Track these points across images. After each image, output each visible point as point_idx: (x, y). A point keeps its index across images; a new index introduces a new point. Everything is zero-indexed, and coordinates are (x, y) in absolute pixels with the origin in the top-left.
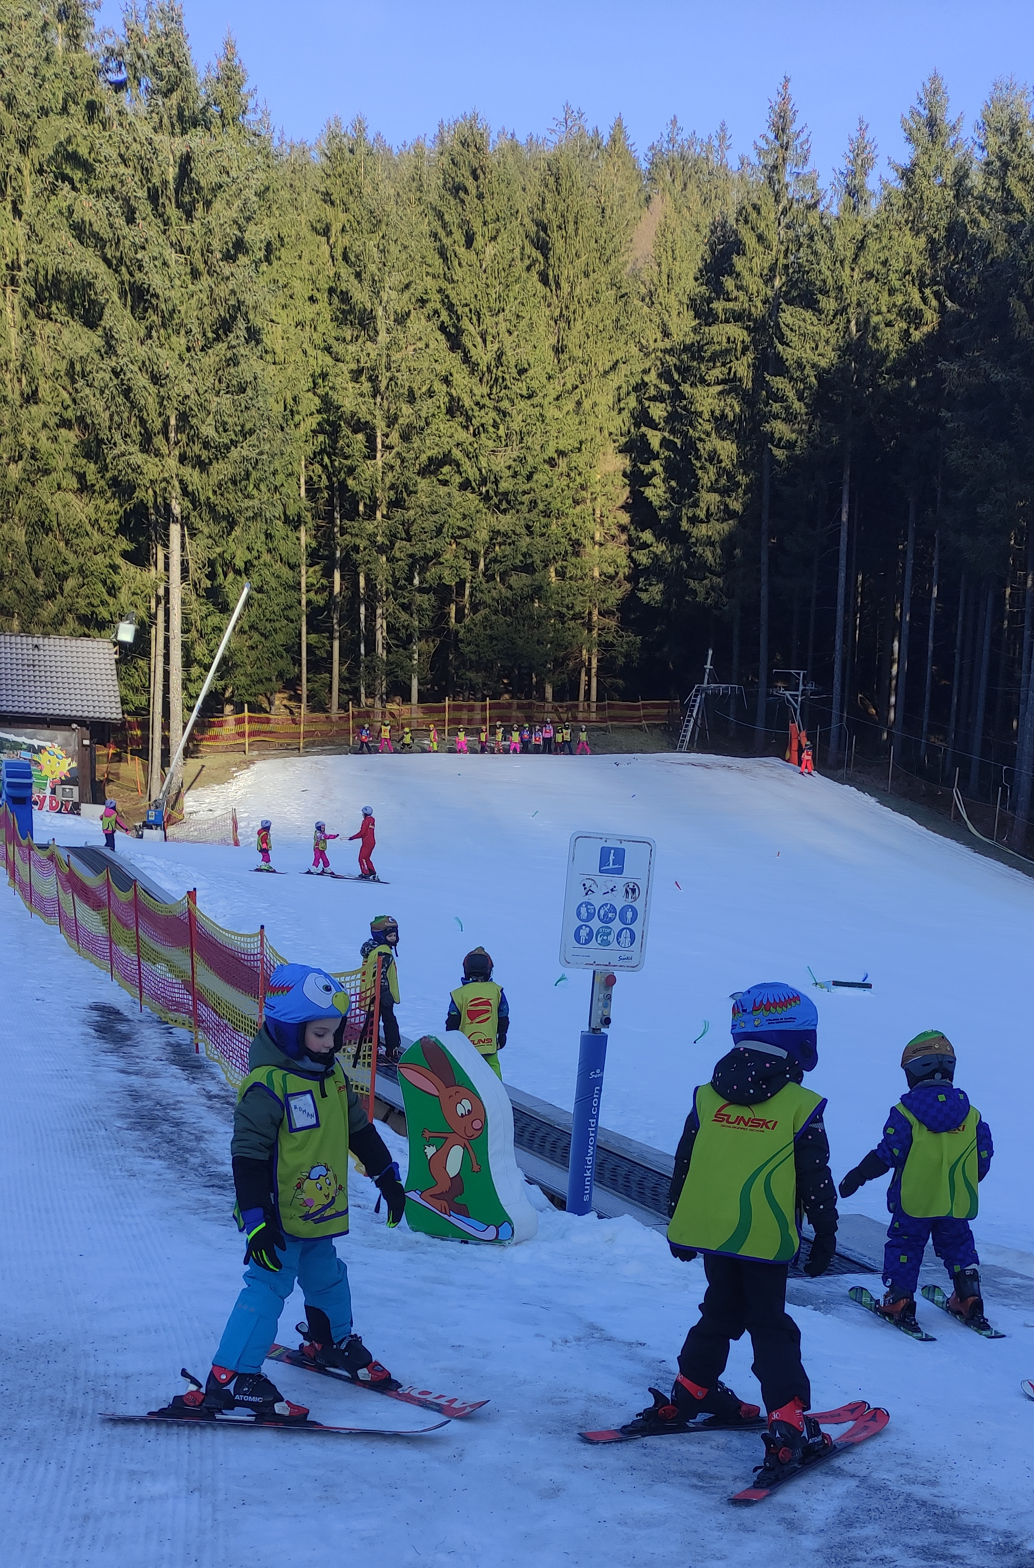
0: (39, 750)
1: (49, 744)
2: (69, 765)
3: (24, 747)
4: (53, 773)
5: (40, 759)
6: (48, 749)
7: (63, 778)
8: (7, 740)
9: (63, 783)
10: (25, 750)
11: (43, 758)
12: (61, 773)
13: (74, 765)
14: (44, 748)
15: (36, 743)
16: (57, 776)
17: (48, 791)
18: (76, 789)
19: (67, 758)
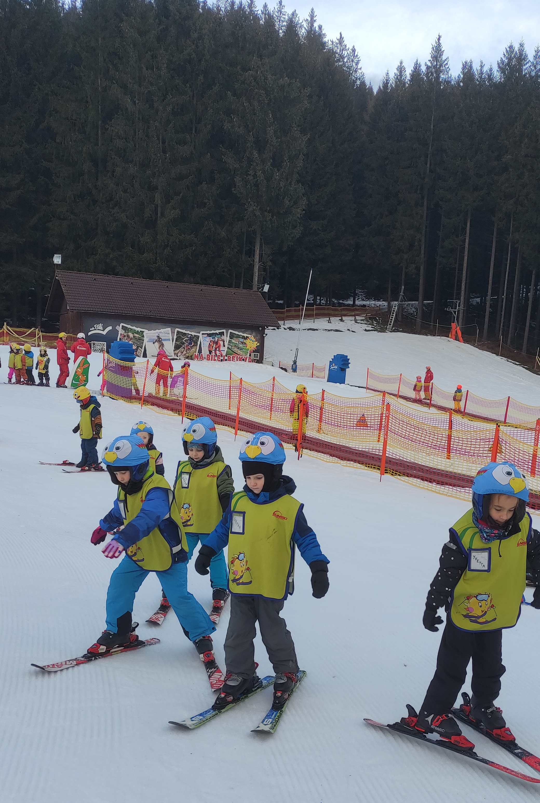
0: (246, 338)
1: (250, 336)
2: (257, 344)
3: (241, 337)
4: (250, 348)
5: (246, 342)
6: (249, 338)
7: (254, 350)
8: (235, 334)
9: (254, 352)
10: (241, 338)
11: (247, 341)
12: (253, 347)
13: (258, 344)
14: (247, 337)
15: (245, 335)
16: (252, 349)
17: (248, 355)
18: (259, 354)
19: (256, 341)
